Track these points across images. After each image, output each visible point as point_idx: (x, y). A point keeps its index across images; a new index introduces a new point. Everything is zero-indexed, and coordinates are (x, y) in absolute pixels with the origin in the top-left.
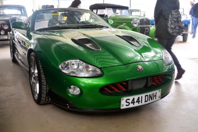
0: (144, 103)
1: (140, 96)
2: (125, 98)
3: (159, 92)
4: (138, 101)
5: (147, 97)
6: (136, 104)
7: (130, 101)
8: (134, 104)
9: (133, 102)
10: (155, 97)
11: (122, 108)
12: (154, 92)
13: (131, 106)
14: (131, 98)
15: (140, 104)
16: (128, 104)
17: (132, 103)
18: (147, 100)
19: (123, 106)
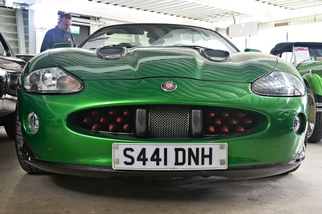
0: (171, 166)
1: (161, 146)
2: (123, 146)
3: (222, 148)
4: (156, 158)
5: (180, 153)
6: (151, 166)
7: (135, 155)
8: (144, 164)
9: (142, 157)
10: (207, 160)
11: (115, 167)
12: (206, 146)
13: (138, 166)
14: (137, 147)
15: (162, 167)
16: (129, 160)
17: (139, 159)
18: (180, 160)
19: (118, 162)
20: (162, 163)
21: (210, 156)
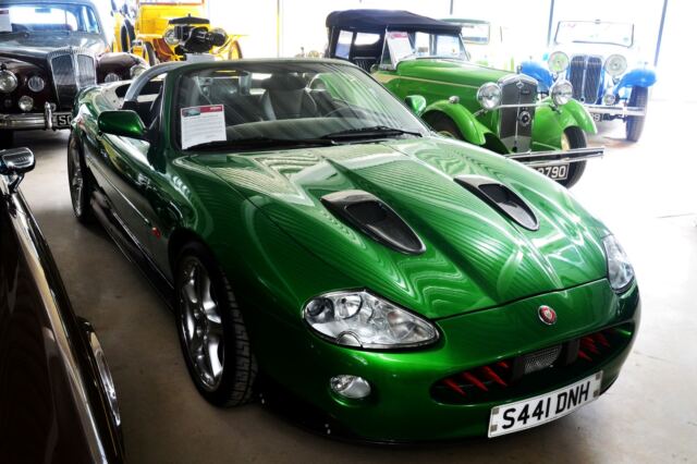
0: (553, 415)
1: (544, 398)
2: (503, 409)
3: (597, 378)
4: (538, 413)
5: (563, 398)
6: (532, 422)
7: (515, 415)
8: (525, 422)
9: (524, 417)
10: (583, 396)
11: (491, 434)
12: (584, 382)
13: (518, 426)
14: (519, 406)
15: (543, 420)
16: (509, 423)
17: (520, 419)
18: (561, 407)
19: (494, 428)
20: (543, 416)
21: (586, 392)
